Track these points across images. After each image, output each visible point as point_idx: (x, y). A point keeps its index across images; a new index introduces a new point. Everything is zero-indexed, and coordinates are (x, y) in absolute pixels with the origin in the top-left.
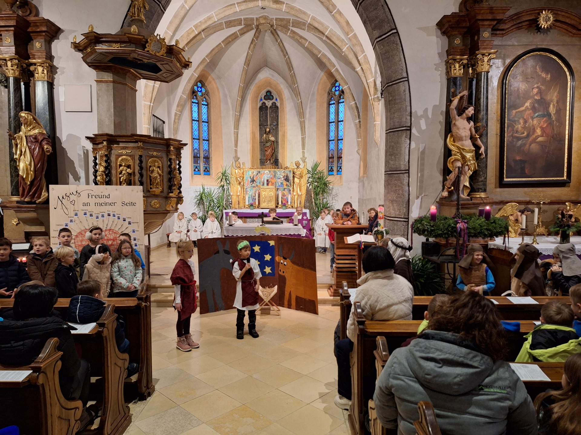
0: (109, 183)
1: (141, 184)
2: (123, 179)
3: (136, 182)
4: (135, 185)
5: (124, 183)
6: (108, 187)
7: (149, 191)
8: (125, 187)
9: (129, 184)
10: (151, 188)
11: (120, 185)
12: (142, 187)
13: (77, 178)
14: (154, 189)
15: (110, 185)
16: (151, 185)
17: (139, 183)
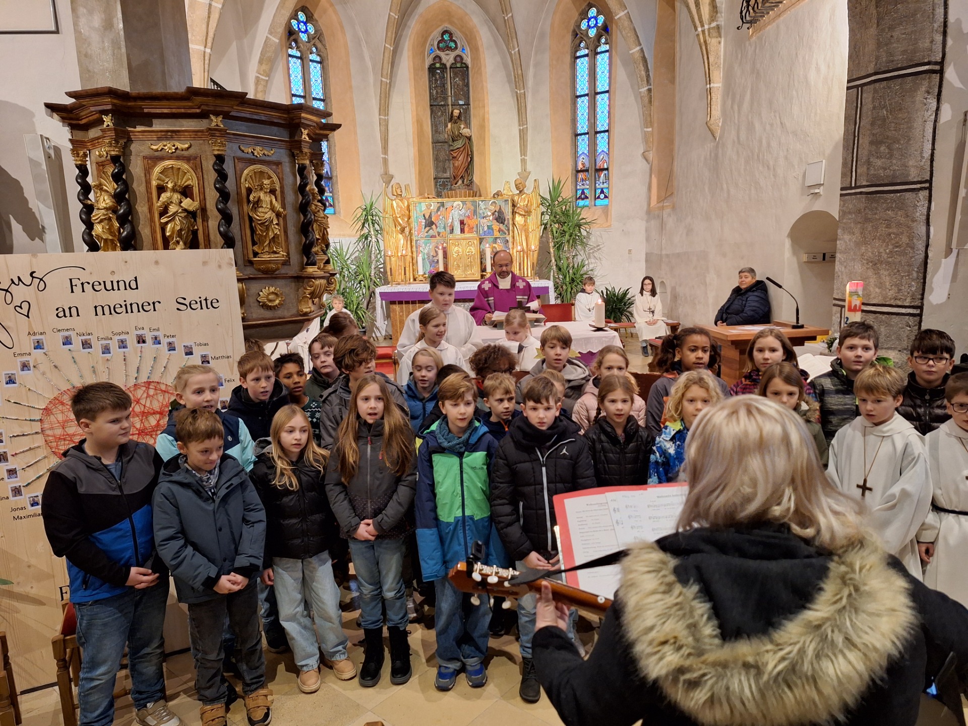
0: (130, 243)
1: (229, 242)
2: (173, 230)
3: (212, 237)
4: (208, 245)
5: (178, 242)
6: (129, 253)
7: (251, 263)
8: (180, 255)
9: (193, 244)
10: (256, 254)
11: (166, 247)
12: (231, 250)
13: (35, 231)
14: (266, 257)
15: (135, 249)
16: (254, 243)
17: (220, 240)
